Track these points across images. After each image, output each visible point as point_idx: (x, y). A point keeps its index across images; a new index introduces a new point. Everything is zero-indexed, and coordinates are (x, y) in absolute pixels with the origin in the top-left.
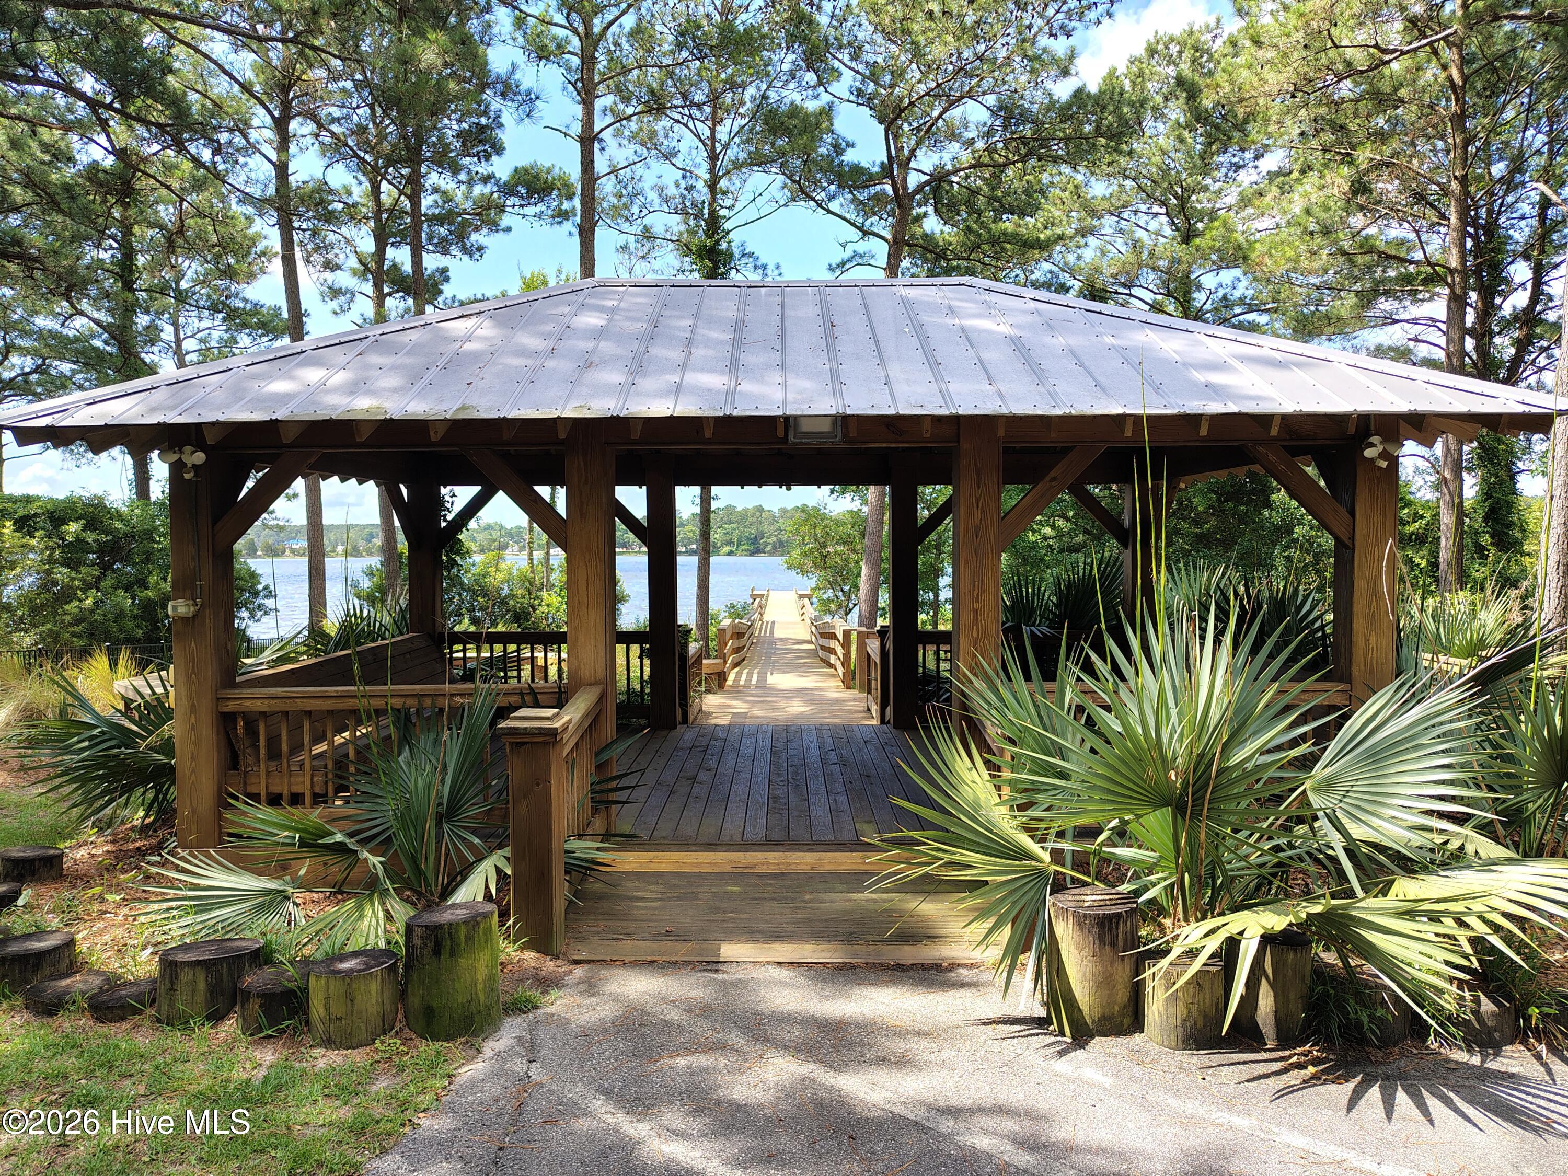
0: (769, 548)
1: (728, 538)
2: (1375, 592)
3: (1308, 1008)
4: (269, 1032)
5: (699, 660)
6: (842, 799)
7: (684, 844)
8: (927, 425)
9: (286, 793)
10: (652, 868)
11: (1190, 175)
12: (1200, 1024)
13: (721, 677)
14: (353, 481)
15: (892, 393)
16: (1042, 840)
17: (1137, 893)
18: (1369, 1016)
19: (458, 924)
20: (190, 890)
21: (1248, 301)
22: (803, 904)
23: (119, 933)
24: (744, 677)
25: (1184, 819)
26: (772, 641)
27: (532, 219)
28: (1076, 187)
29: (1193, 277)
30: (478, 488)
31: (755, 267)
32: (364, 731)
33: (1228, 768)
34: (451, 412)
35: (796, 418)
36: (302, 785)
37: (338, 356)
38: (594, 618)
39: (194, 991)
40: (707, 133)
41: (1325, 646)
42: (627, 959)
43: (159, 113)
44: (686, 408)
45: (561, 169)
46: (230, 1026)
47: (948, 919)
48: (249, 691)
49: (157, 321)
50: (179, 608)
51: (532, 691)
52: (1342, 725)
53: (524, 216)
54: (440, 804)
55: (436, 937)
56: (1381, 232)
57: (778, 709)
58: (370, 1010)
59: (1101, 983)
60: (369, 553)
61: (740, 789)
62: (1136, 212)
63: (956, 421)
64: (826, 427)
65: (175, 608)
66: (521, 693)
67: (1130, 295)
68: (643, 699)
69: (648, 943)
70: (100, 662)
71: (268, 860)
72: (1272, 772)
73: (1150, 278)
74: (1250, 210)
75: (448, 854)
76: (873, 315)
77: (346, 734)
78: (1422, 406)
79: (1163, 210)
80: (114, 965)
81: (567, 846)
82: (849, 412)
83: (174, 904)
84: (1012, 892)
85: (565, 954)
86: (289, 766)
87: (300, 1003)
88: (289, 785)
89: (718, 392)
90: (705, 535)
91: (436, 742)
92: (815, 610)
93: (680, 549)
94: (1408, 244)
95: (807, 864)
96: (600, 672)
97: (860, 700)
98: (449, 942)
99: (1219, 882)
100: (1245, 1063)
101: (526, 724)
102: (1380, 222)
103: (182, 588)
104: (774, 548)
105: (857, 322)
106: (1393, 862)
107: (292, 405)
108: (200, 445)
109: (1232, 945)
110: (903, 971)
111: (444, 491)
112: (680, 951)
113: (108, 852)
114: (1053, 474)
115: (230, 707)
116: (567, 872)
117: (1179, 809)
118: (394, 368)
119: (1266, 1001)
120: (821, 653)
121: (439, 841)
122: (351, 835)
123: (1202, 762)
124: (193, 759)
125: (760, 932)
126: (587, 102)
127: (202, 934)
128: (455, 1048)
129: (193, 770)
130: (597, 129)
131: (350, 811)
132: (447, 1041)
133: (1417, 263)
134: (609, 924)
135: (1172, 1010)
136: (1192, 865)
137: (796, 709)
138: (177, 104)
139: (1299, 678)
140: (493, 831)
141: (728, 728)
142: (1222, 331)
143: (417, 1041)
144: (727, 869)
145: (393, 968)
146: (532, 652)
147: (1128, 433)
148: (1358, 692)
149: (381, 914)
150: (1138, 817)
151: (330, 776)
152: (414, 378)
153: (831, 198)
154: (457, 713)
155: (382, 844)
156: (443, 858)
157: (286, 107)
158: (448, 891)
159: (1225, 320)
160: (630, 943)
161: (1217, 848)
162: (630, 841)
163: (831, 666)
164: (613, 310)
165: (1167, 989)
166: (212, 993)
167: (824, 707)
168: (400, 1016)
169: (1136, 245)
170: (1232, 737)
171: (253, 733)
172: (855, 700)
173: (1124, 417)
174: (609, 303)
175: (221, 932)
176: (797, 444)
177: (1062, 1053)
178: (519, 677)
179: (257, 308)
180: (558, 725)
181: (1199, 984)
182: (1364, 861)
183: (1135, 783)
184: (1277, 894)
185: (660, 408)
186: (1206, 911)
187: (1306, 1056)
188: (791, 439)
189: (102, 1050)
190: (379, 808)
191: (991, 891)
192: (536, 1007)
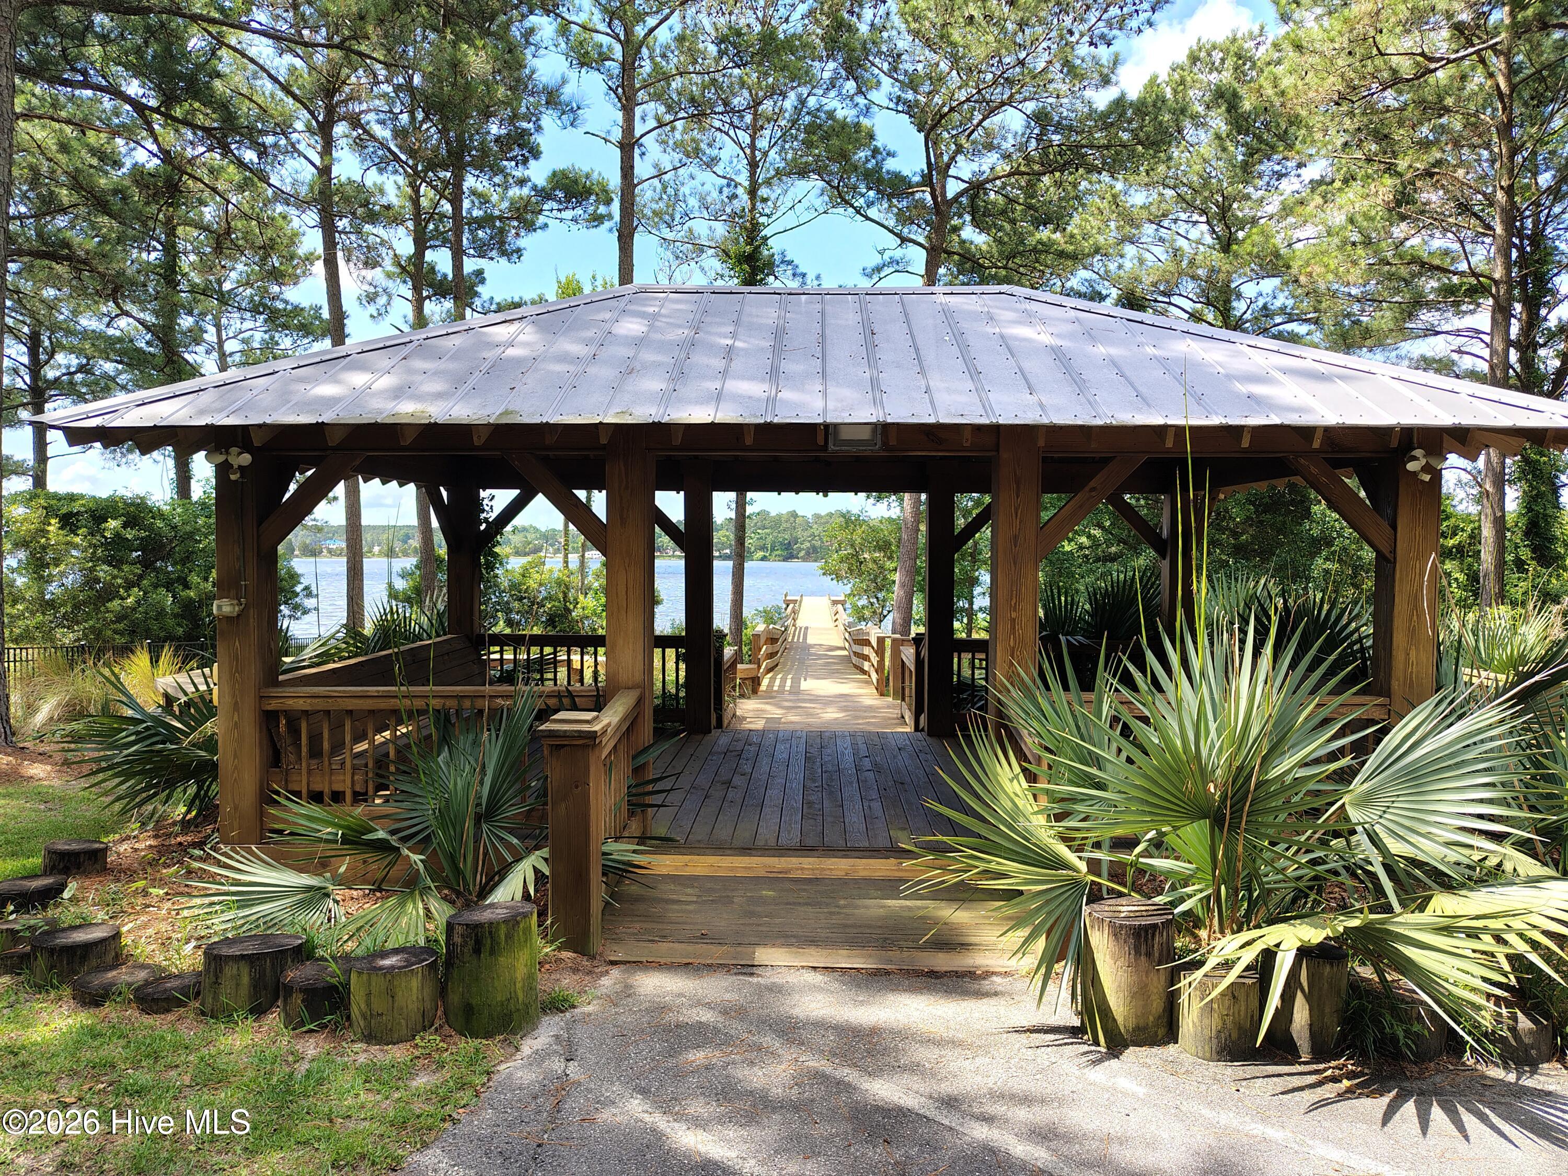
0: (802, 554)
1: (761, 543)
2: (1416, 607)
3: (1343, 1022)
4: (311, 1027)
5: (733, 665)
6: (876, 805)
7: (719, 848)
8: (967, 434)
9: (327, 791)
10: (688, 872)
11: (1231, 184)
12: (1235, 1036)
13: (755, 682)
14: (394, 483)
15: (932, 402)
16: (1080, 849)
17: (1173, 904)
18: (1405, 1031)
19: (498, 923)
20: (232, 885)
21: (1288, 311)
22: (837, 910)
23: (163, 927)
24: (777, 682)
25: (1221, 830)
26: (806, 648)
27: (570, 223)
28: (1114, 196)
29: (1233, 285)
30: (517, 492)
31: (794, 275)
32: (404, 730)
33: (1267, 781)
34: (494, 417)
35: (836, 426)
36: (343, 783)
37: (382, 360)
38: (634, 624)
39: (238, 985)
40: (748, 140)
41: (1364, 660)
42: (662, 961)
43: (206, 117)
44: (726, 415)
45: (600, 174)
46: (274, 1018)
47: (982, 927)
48: (292, 689)
49: (201, 323)
50: (223, 607)
51: (570, 695)
52: (1380, 740)
53: (561, 220)
54: (479, 805)
55: (476, 935)
56: (1425, 243)
57: (811, 715)
58: (410, 1007)
59: (1135, 993)
60: (406, 554)
61: (774, 793)
62: (1175, 221)
63: (996, 429)
64: (865, 435)
65: (219, 607)
66: (558, 695)
67: (1170, 303)
68: (678, 703)
69: (683, 946)
70: (142, 659)
71: (310, 857)
72: (1312, 786)
73: (1189, 287)
74: (1291, 220)
75: (486, 854)
76: (913, 323)
77: (387, 734)
78: (1467, 420)
79: (1204, 219)
80: (159, 959)
81: (605, 848)
82: (889, 421)
83: (216, 899)
84: (1048, 902)
85: (601, 955)
86: (330, 764)
87: (342, 999)
88: (330, 783)
89: (759, 400)
90: (740, 540)
91: (476, 743)
92: (849, 615)
93: (716, 554)
94: (1453, 255)
95: (841, 870)
96: (638, 677)
97: (894, 707)
98: (489, 941)
99: (1255, 894)
100: (1279, 1075)
101: (566, 727)
102: (1423, 232)
103: (225, 587)
104: (808, 554)
105: (898, 330)
106: (1430, 877)
107: (337, 409)
108: (246, 447)
109: (1268, 957)
110: (937, 978)
111: (483, 494)
112: (716, 953)
113: (151, 846)
114: (1092, 484)
115: (273, 705)
116: (604, 874)
117: (1217, 821)
118: (436, 373)
119: (1301, 1015)
120: (855, 660)
121: (477, 840)
122: (393, 833)
123: (1240, 775)
124: (235, 756)
125: (794, 937)
126: (628, 108)
127: (244, 929)
128: (494, 1047)
129: (236, 768)
130: (637, 134)
131: (389, 809)
132: (486, 1038)
133: (1462, 274)
134: (645, 925)
135: (1206, 1021)
136: (1229, 877)
137: (831, 715)
138: (224, 108)
139: (1337, 691)
140: (529, 832)
141: (763, 733)
142: (1262, 342)
143: (456, 1038)
144: (762, 873)
145: (433, 966)
146: (569, 656)
147: (1169, 443)
148: (1396, 707)
149: (421, 912)
150: (1176, 828)
151: (370, 775)
152: (458, 382)
153: (870, 204)
154: (496, 714)
155: (424, 843)
156: (481, 857)
157: (330, 110)
158: (486, 890)
159: (1266, 330)
160: (665, 945)
161: (1254, 861)
162: (666, 844)
163: (864, 672)
164: (655, 317)
165: (1202, 999)
166: (255, 987)
167: (858, 713)
168: (439, 1013)
169: (1176, 253)
170: (1271, 751)
171: (294, 731)
172: (889, 707)
173: (1165, 427)
174: (651, 310)
175: (262, 928)
176: (837, 452)
177: (1095, 1063)
178: (555, 680)
179: (297, 310)
180: (597, 728)
181: (1234, 997)
182: (1402, 876)
183: (1172, 795)
184: (1312, 908)
185: (700, 415)
186: (1242, 923)
187: (1341, 1069)
188: (831, 447)
189: (148, 1041)
190: (418, 807)
191: (1025, 902)
192: (574, 1007)
